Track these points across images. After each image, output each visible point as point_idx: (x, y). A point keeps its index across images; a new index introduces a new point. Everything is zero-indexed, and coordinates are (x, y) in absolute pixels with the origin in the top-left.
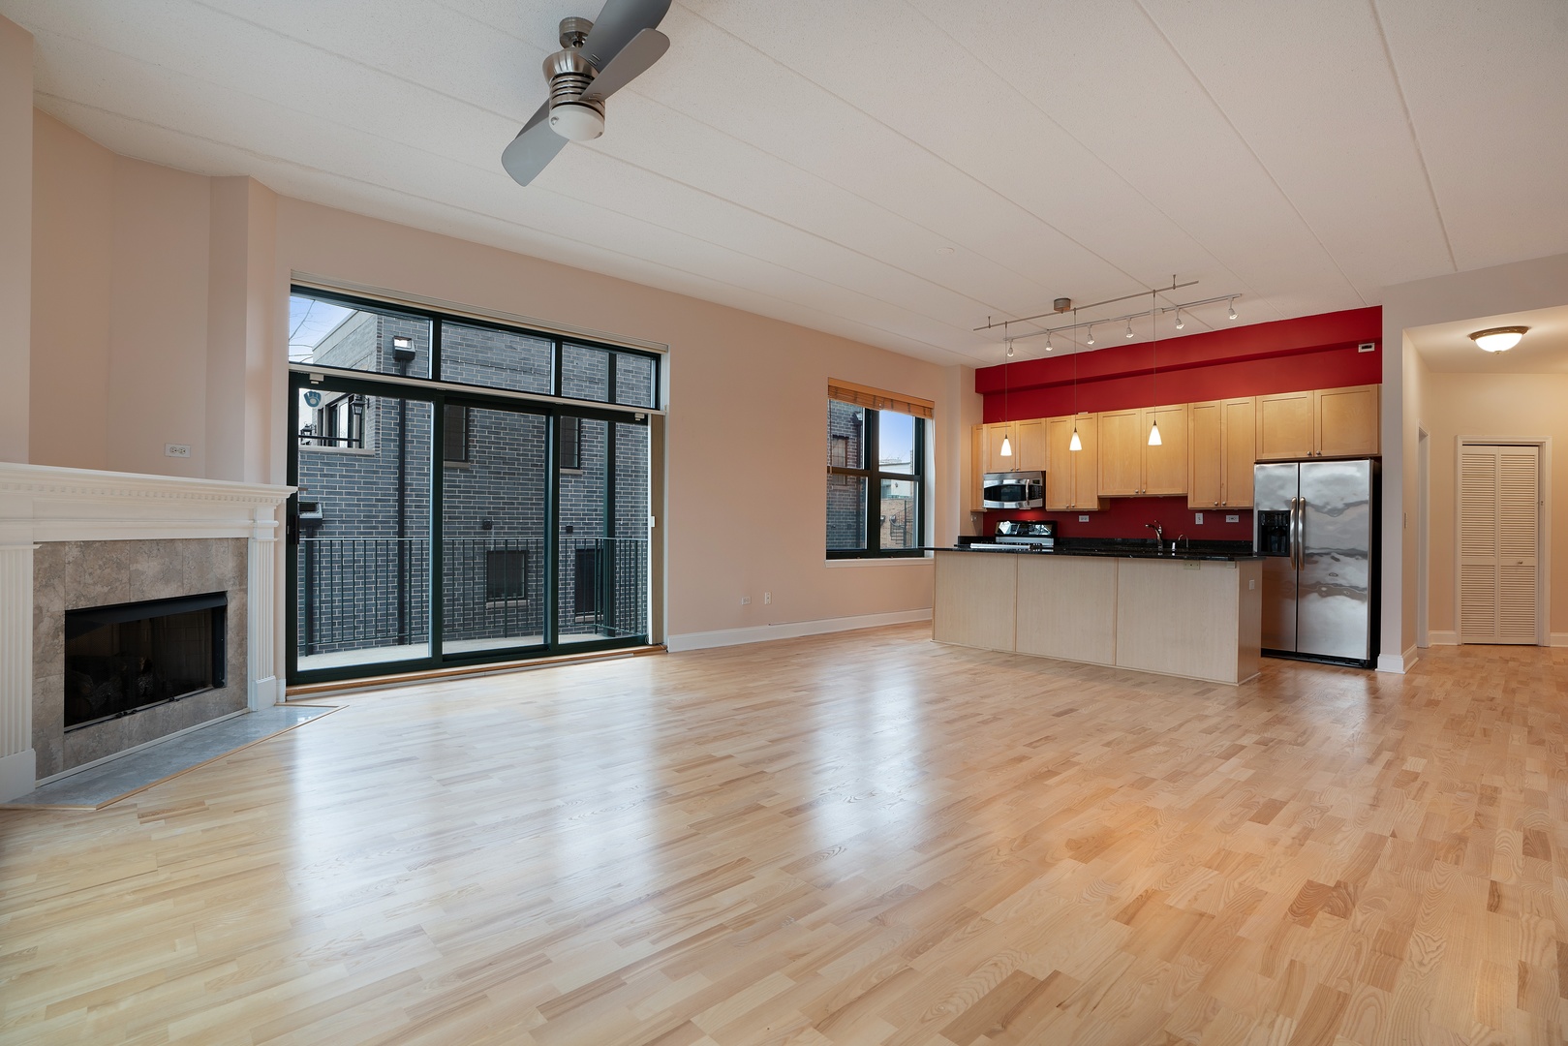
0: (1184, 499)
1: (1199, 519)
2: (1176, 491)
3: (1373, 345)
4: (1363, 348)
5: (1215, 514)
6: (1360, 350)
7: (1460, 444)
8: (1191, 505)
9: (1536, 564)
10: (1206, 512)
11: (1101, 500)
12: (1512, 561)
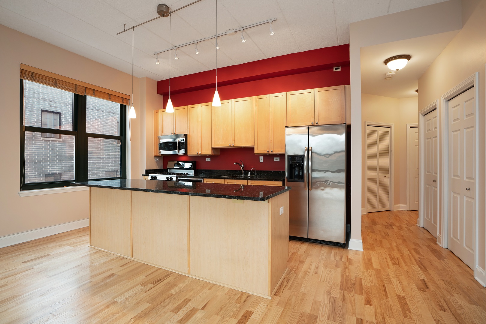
0: (252, 149)
1: (261, 160)
2: (249, 144)
3: (340, 68)
4: (336, 69)
5: (268, 157)
6: (334, 70)
7: (367, 125)
8: (256, 152)
9: (389, 177)
10: (264, 156)
11: (214, 149)
12: (382, 176)
